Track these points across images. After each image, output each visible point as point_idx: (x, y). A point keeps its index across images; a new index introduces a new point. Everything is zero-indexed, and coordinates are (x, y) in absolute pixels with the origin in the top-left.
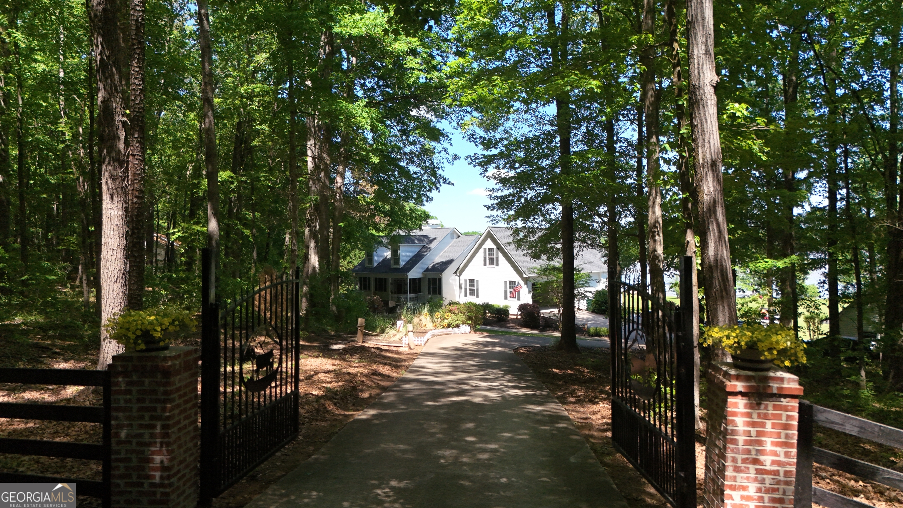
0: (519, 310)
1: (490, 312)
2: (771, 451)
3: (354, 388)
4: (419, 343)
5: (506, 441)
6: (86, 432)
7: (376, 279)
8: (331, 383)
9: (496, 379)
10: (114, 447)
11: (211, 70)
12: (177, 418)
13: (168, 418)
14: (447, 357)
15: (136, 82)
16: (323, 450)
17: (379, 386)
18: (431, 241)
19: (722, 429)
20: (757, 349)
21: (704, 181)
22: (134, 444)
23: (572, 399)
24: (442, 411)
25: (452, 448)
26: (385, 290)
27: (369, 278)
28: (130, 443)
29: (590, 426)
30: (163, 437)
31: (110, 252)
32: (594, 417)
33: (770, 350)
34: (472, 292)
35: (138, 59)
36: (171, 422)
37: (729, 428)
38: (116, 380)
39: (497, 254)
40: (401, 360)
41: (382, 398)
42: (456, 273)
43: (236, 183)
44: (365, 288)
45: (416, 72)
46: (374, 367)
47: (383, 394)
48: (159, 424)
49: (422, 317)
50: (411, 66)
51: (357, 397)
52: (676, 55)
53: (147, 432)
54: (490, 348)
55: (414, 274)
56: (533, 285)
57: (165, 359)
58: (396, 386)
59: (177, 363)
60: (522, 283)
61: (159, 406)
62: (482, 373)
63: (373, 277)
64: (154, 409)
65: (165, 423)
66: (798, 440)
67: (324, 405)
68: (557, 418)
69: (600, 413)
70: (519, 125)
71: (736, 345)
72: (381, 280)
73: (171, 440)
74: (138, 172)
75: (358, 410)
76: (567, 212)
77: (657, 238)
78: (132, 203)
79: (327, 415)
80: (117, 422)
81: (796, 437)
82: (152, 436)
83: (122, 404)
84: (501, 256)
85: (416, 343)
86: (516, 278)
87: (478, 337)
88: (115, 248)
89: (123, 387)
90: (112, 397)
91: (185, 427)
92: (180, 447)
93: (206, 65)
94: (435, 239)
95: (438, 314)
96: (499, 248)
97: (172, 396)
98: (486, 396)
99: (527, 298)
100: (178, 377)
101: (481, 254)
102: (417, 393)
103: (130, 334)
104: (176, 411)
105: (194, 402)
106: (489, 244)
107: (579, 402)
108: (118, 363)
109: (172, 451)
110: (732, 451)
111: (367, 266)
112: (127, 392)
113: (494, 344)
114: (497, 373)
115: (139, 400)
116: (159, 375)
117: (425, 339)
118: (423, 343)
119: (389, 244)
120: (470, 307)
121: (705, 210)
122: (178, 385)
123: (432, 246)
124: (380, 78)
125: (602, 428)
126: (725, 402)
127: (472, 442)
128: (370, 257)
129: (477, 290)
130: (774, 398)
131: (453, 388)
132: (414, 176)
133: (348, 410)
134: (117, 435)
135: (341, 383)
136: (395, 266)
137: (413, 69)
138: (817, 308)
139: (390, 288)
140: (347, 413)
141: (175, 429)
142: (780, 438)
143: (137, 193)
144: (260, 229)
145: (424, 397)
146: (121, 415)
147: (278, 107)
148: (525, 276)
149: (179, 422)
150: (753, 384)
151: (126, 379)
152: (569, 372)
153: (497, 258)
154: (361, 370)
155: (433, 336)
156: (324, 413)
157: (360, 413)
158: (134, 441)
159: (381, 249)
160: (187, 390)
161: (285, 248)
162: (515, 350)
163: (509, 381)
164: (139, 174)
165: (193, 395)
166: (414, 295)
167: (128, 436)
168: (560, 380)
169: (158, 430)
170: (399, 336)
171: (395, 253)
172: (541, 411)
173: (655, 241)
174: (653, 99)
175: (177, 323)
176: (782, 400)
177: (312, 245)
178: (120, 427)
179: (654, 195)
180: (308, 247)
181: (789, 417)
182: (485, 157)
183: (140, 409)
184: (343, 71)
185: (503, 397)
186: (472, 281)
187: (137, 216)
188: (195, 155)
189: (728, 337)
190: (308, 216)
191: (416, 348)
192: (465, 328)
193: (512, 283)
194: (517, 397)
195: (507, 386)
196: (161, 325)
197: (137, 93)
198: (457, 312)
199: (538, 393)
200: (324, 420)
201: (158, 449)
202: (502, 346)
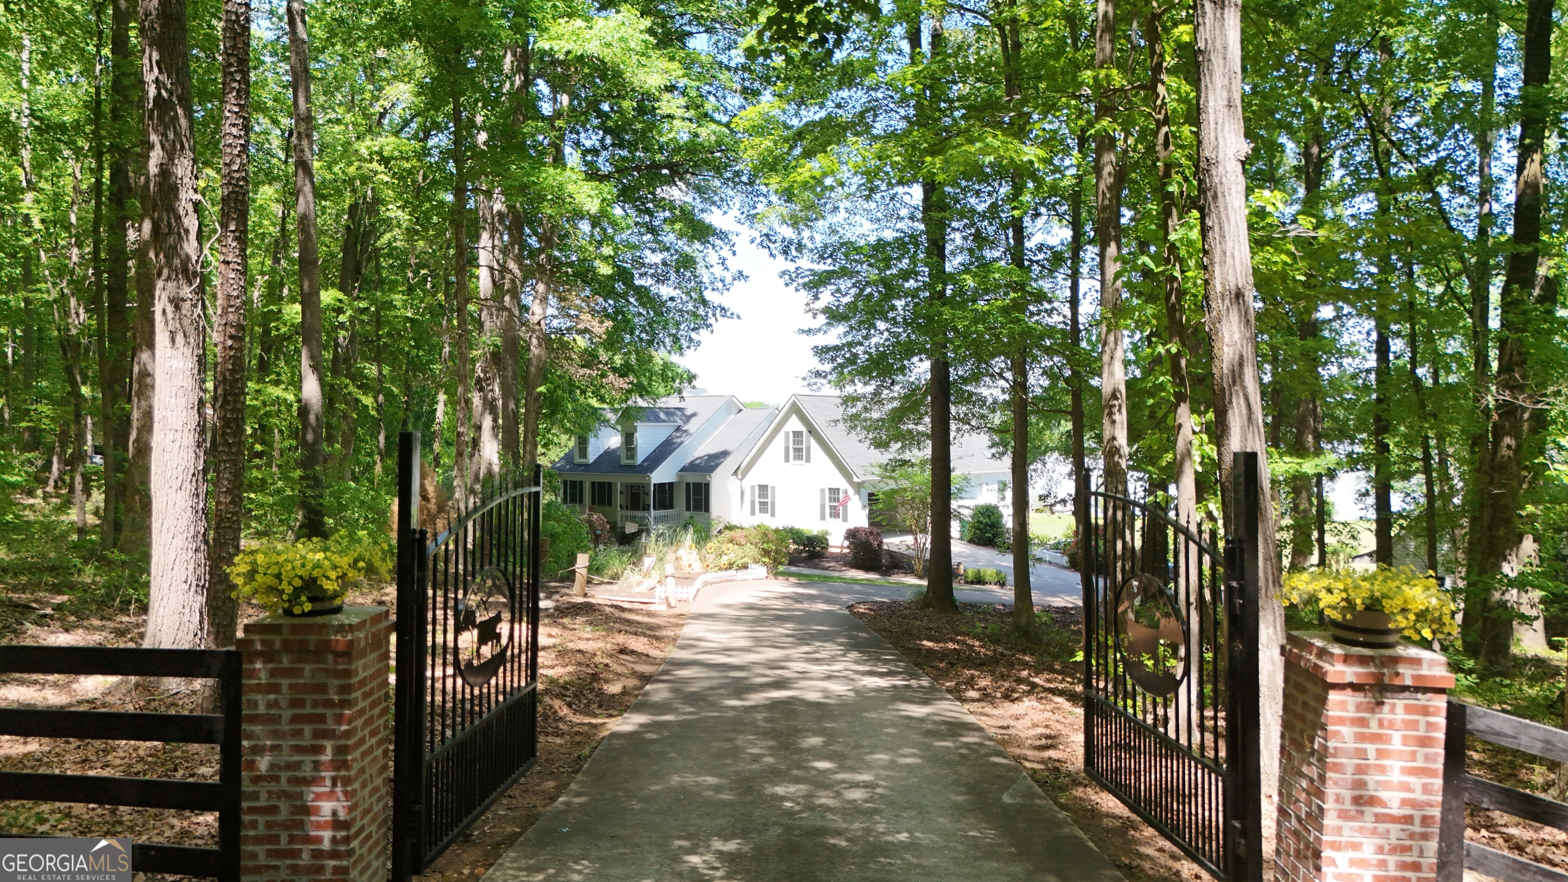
0: (847, 538)
1: (795, 542)
2: (1401, 783)
3: (595, 677)
4: (684, 597)
5: (885, 768)
6: (141, 759)
7: (593, 484)
8: (553, 667)
9: (833, 659)
10: (247, 786)
11: (309, 110)
12: (360, 735)
13: (347, 735)
14: (737, 620)
15: (234, 131)
16: (573, 786)
17: (634, 674)
18: (689, 418)
19: (1316, 746)
20: (1382, 611)
21: (1224, 322)
22: (284, 781)
23: (972, 694)
24: (760, 716)
25: (797, 780)
26: (610, 504)
27: (581, 483)
28: (277, 779)
29: (1015, 741)
30: (337, 769)
31: (170, 436)
32: (1019, 724)
33: (1404, 610)
34: (764, 508)
35: (238, 91)
36: (351, 742)
37: (1331, 744)
38: (250, 666)
39: (808, 442)
40: (659, 627)
41: (646, 694)
42: (735, 473)
43: (349, 312)
44: (573, 500)
45: (677, 123)
46: (621, 639)
47: (648, 687)
48: (329, 746)
49: (682, 552)
50: (669, 112)
51: (601, 693)
52: (1161, 107)
53: (308, 759)
54: (806, 606)
55: (662, 475)
56: (871, 495)
57: (342, 628)
58: (665, 672)
59: (362, 635)
60: (851, 492)
61: (329, 713)
62: (806, 649)
63: (588, 482)
64: (322, 718)
65: (342, 742)
66: (1445, 764)
67: (551, 707)
68: (956, 728)
69: (1027, 718)
70: (853, 219)
71: (1343, 604)
72: (601, 484)
73: (352, 773)
74: (235, 293)
75: (611, 716)
76: (940, 370)
77: (1117, 417)
78: (224, 348)
79: (561, 726)
80: (253, 743)
81: (1441, 760)
82: (317, 765)
83: (262, 710)
84: (814, 445)
85: (679, 597)
86: (841, 483)
87: (782, 587)
88: (179, 428)
89: (264, 678)
90: (244, 698)
91: (371, 750)
92: (364, 785)
93: (301, 101)
94: (694, 415)
95: (711, 545)
96: (812, 431)
97: (353, 696)
98: (824, 690)
99: (859, 518)
100: (361, 662)
101: (779, 442)
102: (706, 684)
103: (284, 586)
104: (359, 723)
105: (384, 705)
106: (795, 424)
107: (986, 697)
108: (256, 637)
109: (354, 792)
110: (1336, 783)
111: (578, 460)
112: (274, 688)
113: (811, 598)
114: (830, 649)
115: (294, 703)
116: (330, 658)
117: (692, 590)
118: (691, 597)
119: (617, 422)
120: (765, 534)
121: (1225, 371)
122: (361, 675)
123: (691, 427)
124: (607, 131)
125: (1038, 743)
126: (1323, 700)
127: (828, 770)
128: (583, 444)
129: (773, 503)
130: (1407, 694)
131: (765, 676)
132: (669, 304)
133: (595, 716)
134: (252, 765)
135: (570, 669)
136: (629, 462)
137: (670, 117)
138: (1353, 537)
139: (618, 499)
140: (594, 721)
141: (357, 754)
142: (1414, 760)
143: (233, 331)
144: (389, 395)
145: (721, 691)
146: (257, 729)
147: (425, 177)
148: (855, 479)
149: (362, 741)
150: (1372, 669)
151: (270, 666)
152: (951, 645)
153: (808, 449)
154: (601, 644)
155: (706, 584)
156: (555, 721)
157: (618, 720)
158: (284, 776)
159: (604, 431)
160: (374, 684)
161: (436, 427)
162: (850, 607)
163: (856, 662)
164: (237, 297)
165: (382, 693)
166: (662, 512)
167: (272, 766)
168: (941, 661)
169: (327, 756)
170: (648, 583)
171: (629, 438)
172: (929, 715)
173: (1113, 422)
174: (1112, 180)
175: (362, 564)
176: (1419, 696)
177: (487, 422)
178: (258, 750)
179: (1112, 345)
180: (479, 428)
181: (1430, 726)
182: (814, 273)
183: (295, 719)
184: (543, 118)
185: (857, 692)
186: (763, 488)
187: (232, 372)
188: (268, 262)
189: (1329, 591)
190: (479, 373)
191: (679, 605)
192: (759, 571)
193: (834, 491)
194: (880, 690)
195: (856, 672)
196: (335, 567)
197: (236, 152)
198: (743, 541)
199: (913, 683)
200: (559, 734)
201: (327, 789)
202: (827, 601)
